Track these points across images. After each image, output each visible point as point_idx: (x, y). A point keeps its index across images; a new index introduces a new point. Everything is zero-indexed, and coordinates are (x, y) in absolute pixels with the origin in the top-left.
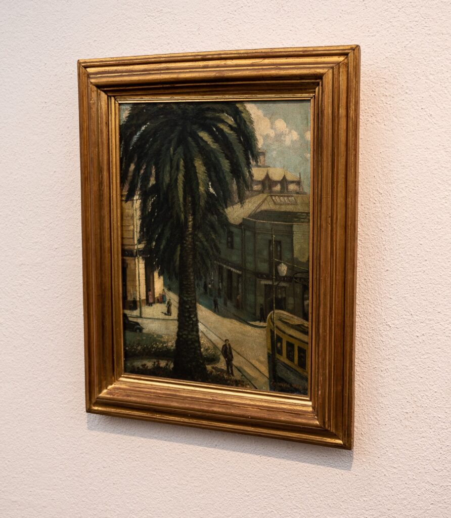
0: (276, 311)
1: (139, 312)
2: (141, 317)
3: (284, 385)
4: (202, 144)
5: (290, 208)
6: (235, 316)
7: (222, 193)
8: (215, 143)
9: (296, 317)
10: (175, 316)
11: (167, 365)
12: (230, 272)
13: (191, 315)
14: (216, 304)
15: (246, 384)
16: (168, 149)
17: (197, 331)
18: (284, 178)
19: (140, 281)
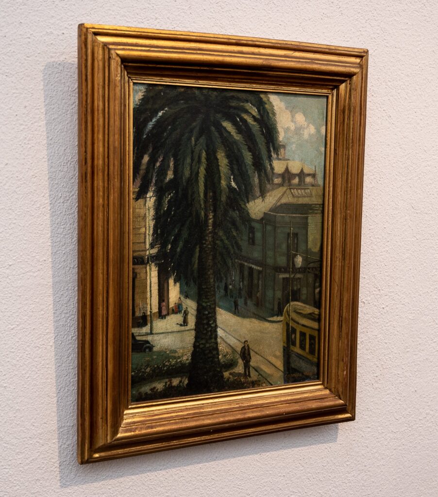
0: (292, 303)
1: (150, 328)
2: (151, 333)
3: (296, 375)
4: (225, 135)
5: (306, 201)
6: (254, 314)
7: (244, 188)
8: (238, 134)
9: (308, 306)
10: (191, 326)
11: (180, 382)
12: (251, 269)
13: (209, 321)
14: (236, 305)
15: (262, 383)
16: (189, 139)
17: (216, 337)
18: (302, 171)
19: (152, 291)
